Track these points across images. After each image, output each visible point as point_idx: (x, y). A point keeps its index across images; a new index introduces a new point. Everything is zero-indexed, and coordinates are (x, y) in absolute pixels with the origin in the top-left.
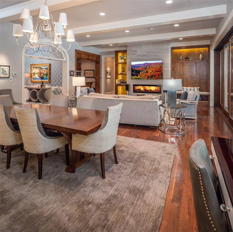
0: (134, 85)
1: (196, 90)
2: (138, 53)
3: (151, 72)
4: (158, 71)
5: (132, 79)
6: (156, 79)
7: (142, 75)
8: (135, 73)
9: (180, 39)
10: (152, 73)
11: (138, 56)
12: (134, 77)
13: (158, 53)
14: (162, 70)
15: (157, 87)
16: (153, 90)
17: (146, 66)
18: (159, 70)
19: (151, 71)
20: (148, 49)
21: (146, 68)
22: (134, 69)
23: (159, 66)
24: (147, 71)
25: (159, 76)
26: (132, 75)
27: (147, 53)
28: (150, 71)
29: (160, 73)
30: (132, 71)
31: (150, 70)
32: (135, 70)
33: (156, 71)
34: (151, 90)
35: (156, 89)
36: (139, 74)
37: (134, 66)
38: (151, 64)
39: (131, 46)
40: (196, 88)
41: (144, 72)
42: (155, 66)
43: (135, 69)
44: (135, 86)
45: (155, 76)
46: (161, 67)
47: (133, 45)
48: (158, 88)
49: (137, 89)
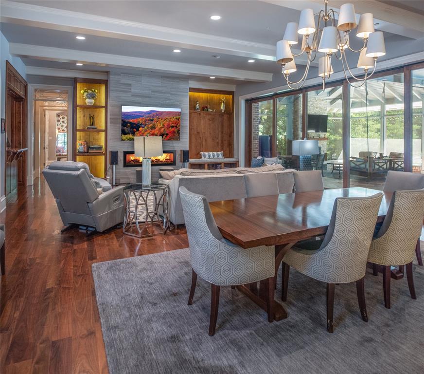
0: (126, 153)
1: (220, 156)
2: (133, 90)
3: (161, 128)
4: (173, 127)
5: (122, 140)
6: (169, 140)
7: (143, 133)
8: (129, 129)
9: (211, 78)
10: (163, 129)
11: (132, 96)
12: (127, 136)
13: (171, 94)
14: (179, 126)
15: (169, 154)
16: (161, 160)
17: (152, 117)
18: (175, 125)
19: (162, 126)
20: (152, 84)
21: (152, 120)
22: (126, 120)
23: (175, 118)
24: (154, 125)
25: (174, 135)
26: (124, 132)
27: (150, 92)
28: (159, 126)
29: (176, 130)
30: (124, 124)
31: (160, 123)
32: (130, 123)
33: (169, 126)
34: (159, 160)
35: (168, 158)
36: (138, 130)
37: (128, 115)
38: (162, 112)
39: (120, 75)
40: (220, 153)
41: (148, 128)
42: (169, 118)
43: (131, 121)
44: (127, 155)
45: (167, 134)
46: (178, 119)
47: (122, 73)
48: (170, 156)
49: (132, 160)
